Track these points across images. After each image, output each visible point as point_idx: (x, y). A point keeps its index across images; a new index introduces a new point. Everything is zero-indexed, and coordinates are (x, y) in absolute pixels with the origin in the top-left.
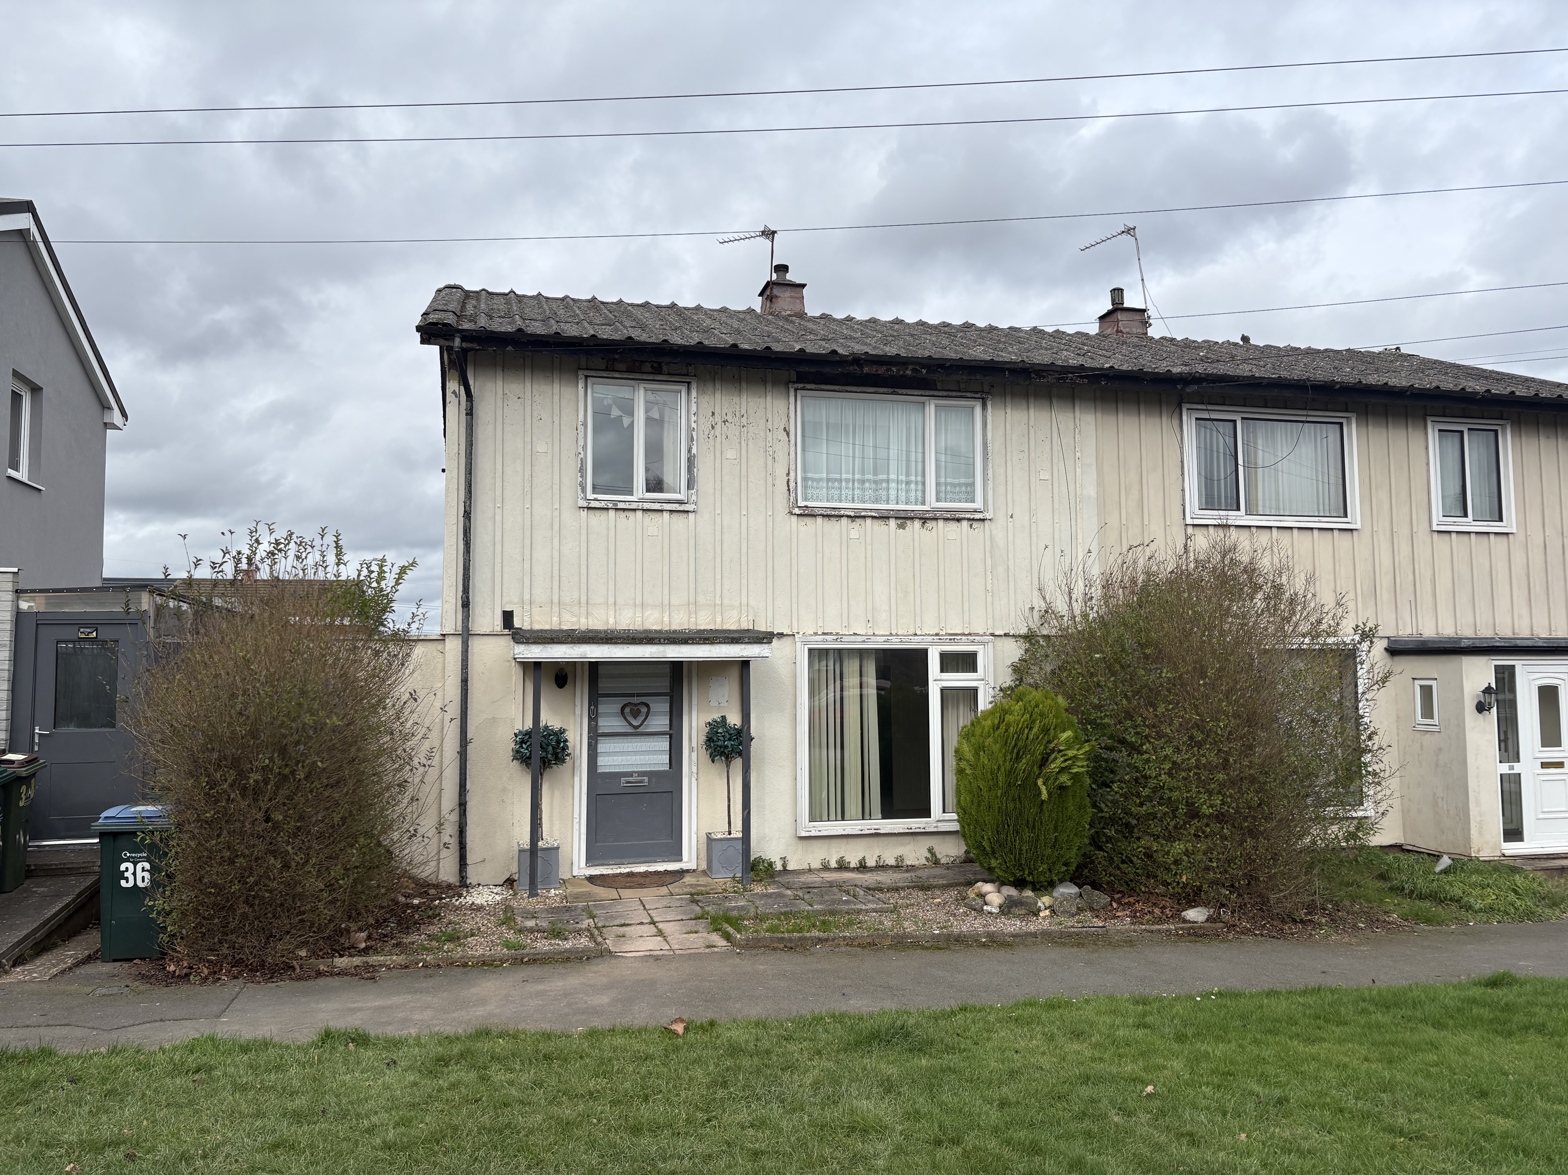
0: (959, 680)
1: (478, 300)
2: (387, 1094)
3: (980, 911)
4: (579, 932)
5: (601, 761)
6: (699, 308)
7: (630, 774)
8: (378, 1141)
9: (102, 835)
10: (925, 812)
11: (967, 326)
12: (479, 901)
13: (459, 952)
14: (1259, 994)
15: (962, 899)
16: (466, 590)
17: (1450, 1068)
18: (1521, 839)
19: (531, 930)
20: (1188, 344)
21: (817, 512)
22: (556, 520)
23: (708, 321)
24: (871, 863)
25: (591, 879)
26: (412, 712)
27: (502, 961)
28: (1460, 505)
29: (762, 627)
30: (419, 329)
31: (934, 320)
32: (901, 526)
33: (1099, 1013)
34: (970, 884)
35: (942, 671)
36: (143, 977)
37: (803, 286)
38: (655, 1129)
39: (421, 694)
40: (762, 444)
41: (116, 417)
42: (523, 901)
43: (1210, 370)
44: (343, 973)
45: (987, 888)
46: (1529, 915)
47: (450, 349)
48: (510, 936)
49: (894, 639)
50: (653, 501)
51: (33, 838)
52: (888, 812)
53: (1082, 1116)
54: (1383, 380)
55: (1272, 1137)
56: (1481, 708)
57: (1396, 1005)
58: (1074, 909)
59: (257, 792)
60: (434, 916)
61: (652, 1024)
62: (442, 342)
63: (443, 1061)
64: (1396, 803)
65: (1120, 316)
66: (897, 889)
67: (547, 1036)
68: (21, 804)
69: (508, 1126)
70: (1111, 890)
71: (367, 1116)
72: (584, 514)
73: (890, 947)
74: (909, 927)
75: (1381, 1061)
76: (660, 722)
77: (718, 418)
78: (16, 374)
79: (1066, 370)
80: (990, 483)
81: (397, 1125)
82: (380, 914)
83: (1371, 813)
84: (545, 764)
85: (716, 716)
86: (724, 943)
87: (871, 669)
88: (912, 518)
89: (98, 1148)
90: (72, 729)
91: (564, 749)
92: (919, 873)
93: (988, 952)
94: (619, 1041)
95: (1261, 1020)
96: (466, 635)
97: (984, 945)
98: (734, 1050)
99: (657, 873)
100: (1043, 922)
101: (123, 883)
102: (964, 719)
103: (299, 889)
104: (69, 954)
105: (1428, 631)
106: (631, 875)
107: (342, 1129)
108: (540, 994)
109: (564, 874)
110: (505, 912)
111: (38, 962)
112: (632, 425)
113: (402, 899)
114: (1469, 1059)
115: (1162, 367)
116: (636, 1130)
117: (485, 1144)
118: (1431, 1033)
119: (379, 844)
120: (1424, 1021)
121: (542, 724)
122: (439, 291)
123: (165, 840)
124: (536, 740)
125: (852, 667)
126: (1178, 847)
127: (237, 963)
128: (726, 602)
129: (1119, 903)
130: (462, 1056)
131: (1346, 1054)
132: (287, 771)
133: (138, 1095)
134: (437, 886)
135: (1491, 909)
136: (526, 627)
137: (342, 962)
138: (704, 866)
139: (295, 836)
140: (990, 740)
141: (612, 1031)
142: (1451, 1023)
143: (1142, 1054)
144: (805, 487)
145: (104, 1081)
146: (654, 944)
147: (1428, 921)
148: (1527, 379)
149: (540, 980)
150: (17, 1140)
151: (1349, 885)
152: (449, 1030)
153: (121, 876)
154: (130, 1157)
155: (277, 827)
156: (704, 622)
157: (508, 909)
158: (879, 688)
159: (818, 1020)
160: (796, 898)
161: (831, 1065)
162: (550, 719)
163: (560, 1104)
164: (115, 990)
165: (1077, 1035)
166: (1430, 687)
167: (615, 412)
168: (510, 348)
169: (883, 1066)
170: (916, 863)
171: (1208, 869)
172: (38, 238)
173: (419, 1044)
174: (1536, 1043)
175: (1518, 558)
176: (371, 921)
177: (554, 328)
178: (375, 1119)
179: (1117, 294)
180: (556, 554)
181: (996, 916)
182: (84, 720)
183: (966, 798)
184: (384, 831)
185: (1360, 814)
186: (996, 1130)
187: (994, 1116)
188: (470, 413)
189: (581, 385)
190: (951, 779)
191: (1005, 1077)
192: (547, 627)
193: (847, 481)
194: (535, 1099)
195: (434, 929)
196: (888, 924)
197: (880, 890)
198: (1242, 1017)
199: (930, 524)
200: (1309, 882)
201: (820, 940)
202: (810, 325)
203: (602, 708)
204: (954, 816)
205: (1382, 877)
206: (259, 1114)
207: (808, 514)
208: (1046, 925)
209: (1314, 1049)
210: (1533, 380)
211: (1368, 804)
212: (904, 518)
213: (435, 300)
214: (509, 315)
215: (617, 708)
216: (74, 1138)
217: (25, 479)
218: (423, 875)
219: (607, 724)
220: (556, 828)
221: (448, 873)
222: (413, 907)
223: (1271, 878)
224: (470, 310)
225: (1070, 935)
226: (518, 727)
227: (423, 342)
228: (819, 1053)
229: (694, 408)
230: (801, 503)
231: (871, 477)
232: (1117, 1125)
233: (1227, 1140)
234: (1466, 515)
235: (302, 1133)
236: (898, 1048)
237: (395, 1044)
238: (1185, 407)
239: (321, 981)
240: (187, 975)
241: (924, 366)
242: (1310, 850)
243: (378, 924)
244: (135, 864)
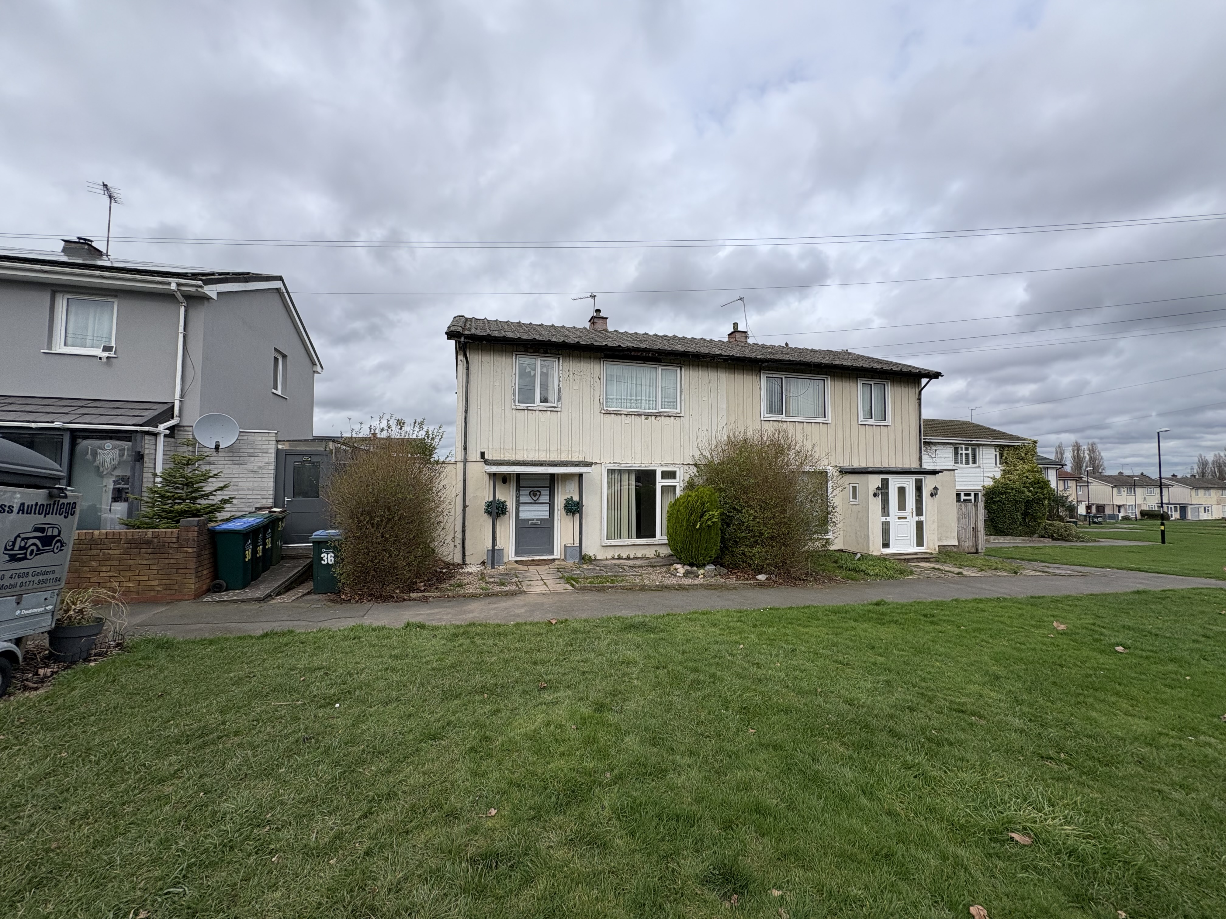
0: (669, 482)
1: (471, 322)
2: (433, 648)
3: (675, 576)
4: (512, 583)
5: (521, 514)
6: (563, 327)
7: (533, 520)
8: (429, 667)
9: (313, 542)
10: (654, 536)
11: (675, 336)
12: (470, 571)
13: (462, 591)
14: (786, 609)
15: (668, 571)
16: (465, 443)
17: (860, 637)
18: (889, 547)
19: (492, 583)
20: (764, 347)
21: (612, 412)
22: (503, 414)
23: (567, 332)
24: (632, 556)
25: (516, 562)
26: (443, 494)
27: (480, 595)
28: (869, 414)
29: (588, 460)
30: (446, 333)
31: (661, 334)
32: (646, 419)
33: (722, 617)
34: (671, 565)
35: (662, 478)
36: (331, 600)
37: (607, 318)
38: (543, 663)
39: (447, 487)
40: (589, 383)
41: (319, 369)
42: (489, 571)
43: (772, 357)
44: (414, 600)
45: (679, 566)
46: (892, 577)
47: (459, 342)
48: (484, 585)
49: (643, 465)
50: (545, 407)
51: (285, 543)
52: (639, 536)
53: (715, 657)
54: (841, 363)
55: (790, 664)
56: (875, 495)
57: (839, 613)
58: (713, 575)
59: (378, 526)
60: (452, 577)
61: (541, 621)
62: (456, 339)
63: (456, 635)
64: (841, 533)
65: (736, 334)
66: (642, 567)
67: (499, 626)
68: (279, 529)
69: (483, 661)
70: (728, 568)
71: (425, 657)
72: (514, 411)
73: (639, 590)
74: (646, 582)
75: (832, 634)
76: (545, 498)
77: (571, 372)
78: (276, 349)
79: (714, 356)
80: (683, 401)
81: (437, 661)
82: (429, 576)
83: (831, 537)
84: (498, 515)
85: (569, 497)
86: (571, 588)
87: (633, 478)
88: (651, 416)
89: (313, 670)
90: (301, 498)
91: (506, 509)
92: (651, 560)
93: (678, 592)
94: (528, 627)
95: (787, 618)
96: (465, 461)
97: (677, 589)
98: (575, 631)
99: (544, 560)
100: (700, 580)
101: (323, 562)
102: (671, 499)
103: (396, 565)
104: (300, 591)
105: (856, 465)
106: (533, 560)
107: (414, 662)
108: (495, 608)
109: (506, 560)
110: (481, 575)
111: (287, 594)
112: (535, 375)
113: (438, 570)
114: (867, 634)
115: (753, 355)
116: (535, 663)
117: (473, 668)
118: (853, 623)
119: (429, 547)
120: (850, 619)
121: (497, 499)
122: (455, 318)
123: (340, 545)
124: (494, 505)
125: (625, 477)
126: (755, 550)
127: (371, 595)
128: (573, 449)
129: (731, 572)
130: (463, 633)
131: (819, 632)
132: (390, 517)
133: (330, 648)
134: (453, 564)
135: (877, 575)
136: (490, 458)
137: (414, 595)
138: (563, 557)
139: (394, 543)
140: (682, 508)
141: (525, 623)
142: (860, 619)
143: (739, 632)
144: (607, 402)
145: (315, 643)
146: (543, 589)
147: (852, 579)
148: (898, 364)
149: (495, 603)
150: (278, 667)
151: (822, 565)
152: (458, 623)
153: (322, 559)
154: (326, 674)
155: (387, 540)
156: (564, 458)
157: (483, 574)
158: (636, 486)
159: (610, 619)
160: (601, 570)
161: (615, 637)
162: (500, 497)
163: (504, 653)
164: (320, 606)
165: (714, 625)
166: (856, 487)
167: (528, 370)
168: (484, 342)
169: (636, 637)
170: (650, 556)
171: (766, 559)
172: (285, 291)
173: (446, 628)
174: (894, 628)
175: (892, 436)
176: (426, 578)
177: (503, 334)
178: (428, 658)
179: (736, 324)
180: (503, 428)
181: (682, 578)
182: (306, 495)
183: (671, 530)
184: (430, 542)
185: (827, 537)
186: (680, 663)
187: (680, 657)
188: (467, 369)
189: (514, 357)
190: (665, 522)
191: (684, 642)
192: (499, 459)
193: (624, 399)
194: (493, 651)
195: (452, 582)
196: (638, 581)
197: (635, 567)
198: (779, 618)
199: (658, 418)
200: (807, 564)
201: (611, 587)
202: (610, 335)
203: (521, 493)
204: (666, 538)
205: (836, 562)
206: (381, 656)
207: (608, 413)
208: (702, 581)
209: (807, 630)
210: (900, 364)
211: (830, 534)
212: (648, 416)
213: (453, 321)
214: (484, 328)
215: (527, 492)
216: (302, 666)
217: (280, 394)
218: (447, 560)
219: (523, 499)
220: (502, 541)
221: (458, 559)
222: (443, 573)
223: (792, 562)
224: (468, 326)
225: (711, 585)
226: (487, 500)
227: (448, 339)
228: (610, 632)
229: (561, 368)
230: (605, 408)
231: (634, 398)
232: (729, 660)
233: (772, 666)
234: (872, 418)
235: (398, 664)
236: (642, 630)
237: (437, 628)
238: (762, 372)
239: (405, 603)
240: (350, 600)
241: (656, 352)
242: (806, 552)
243: (429, 580)
244: (328, 554)
